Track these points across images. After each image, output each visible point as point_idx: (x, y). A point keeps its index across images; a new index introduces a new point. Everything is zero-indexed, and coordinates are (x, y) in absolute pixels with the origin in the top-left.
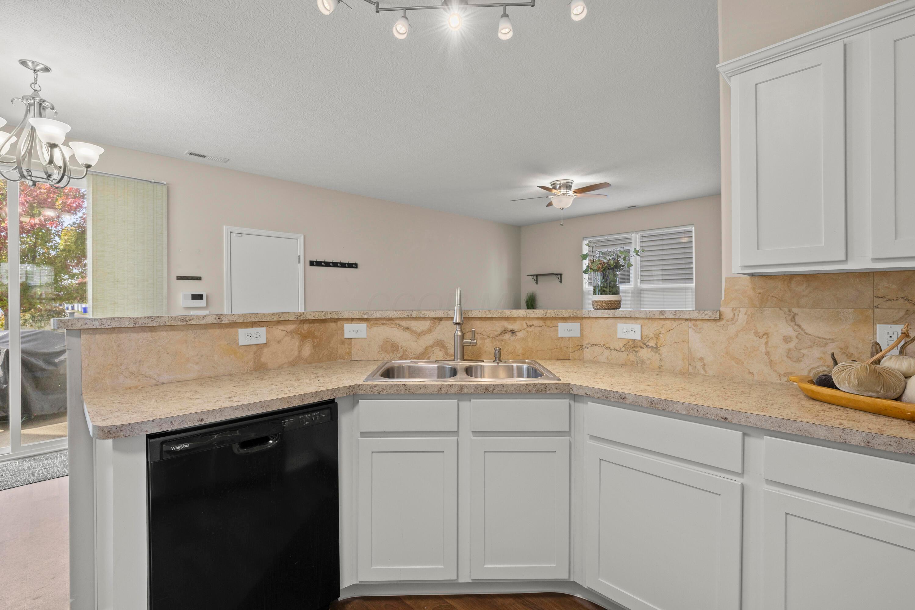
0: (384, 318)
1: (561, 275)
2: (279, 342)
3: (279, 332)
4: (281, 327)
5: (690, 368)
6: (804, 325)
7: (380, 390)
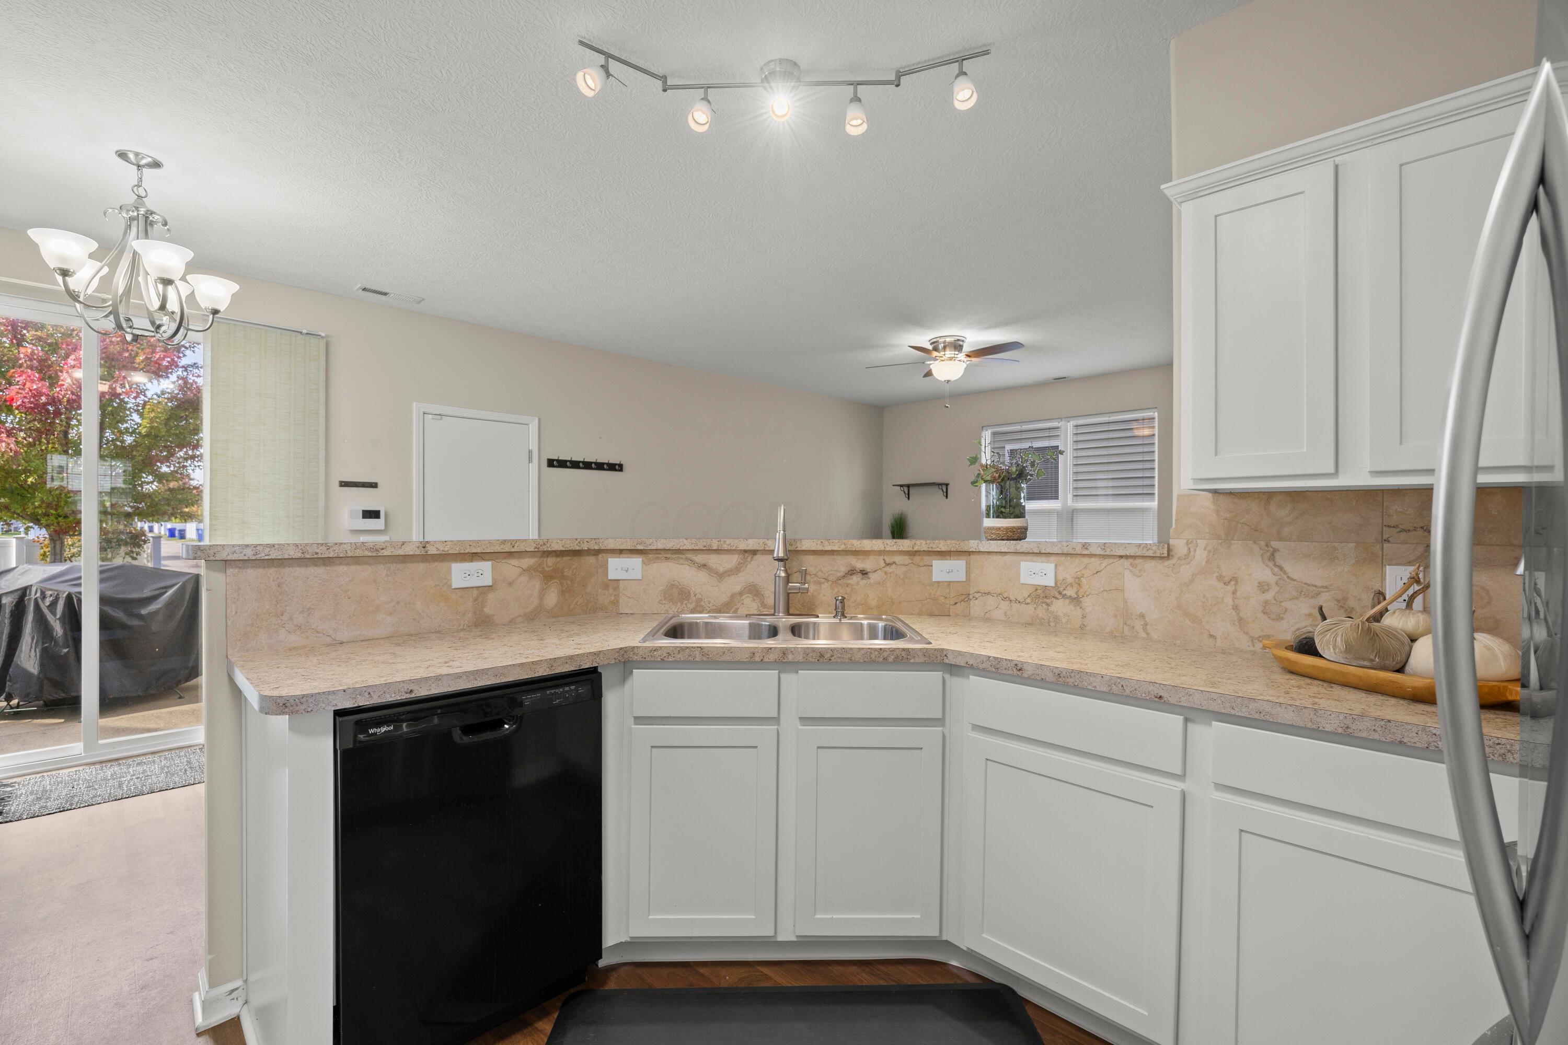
0: (669, 550)
1: (947, 485)
2: (510, 584)
3: (511, 568)
4: (514, 562)
5: (1126, 628)
6: (1288, 567)
7: (665, 655)
